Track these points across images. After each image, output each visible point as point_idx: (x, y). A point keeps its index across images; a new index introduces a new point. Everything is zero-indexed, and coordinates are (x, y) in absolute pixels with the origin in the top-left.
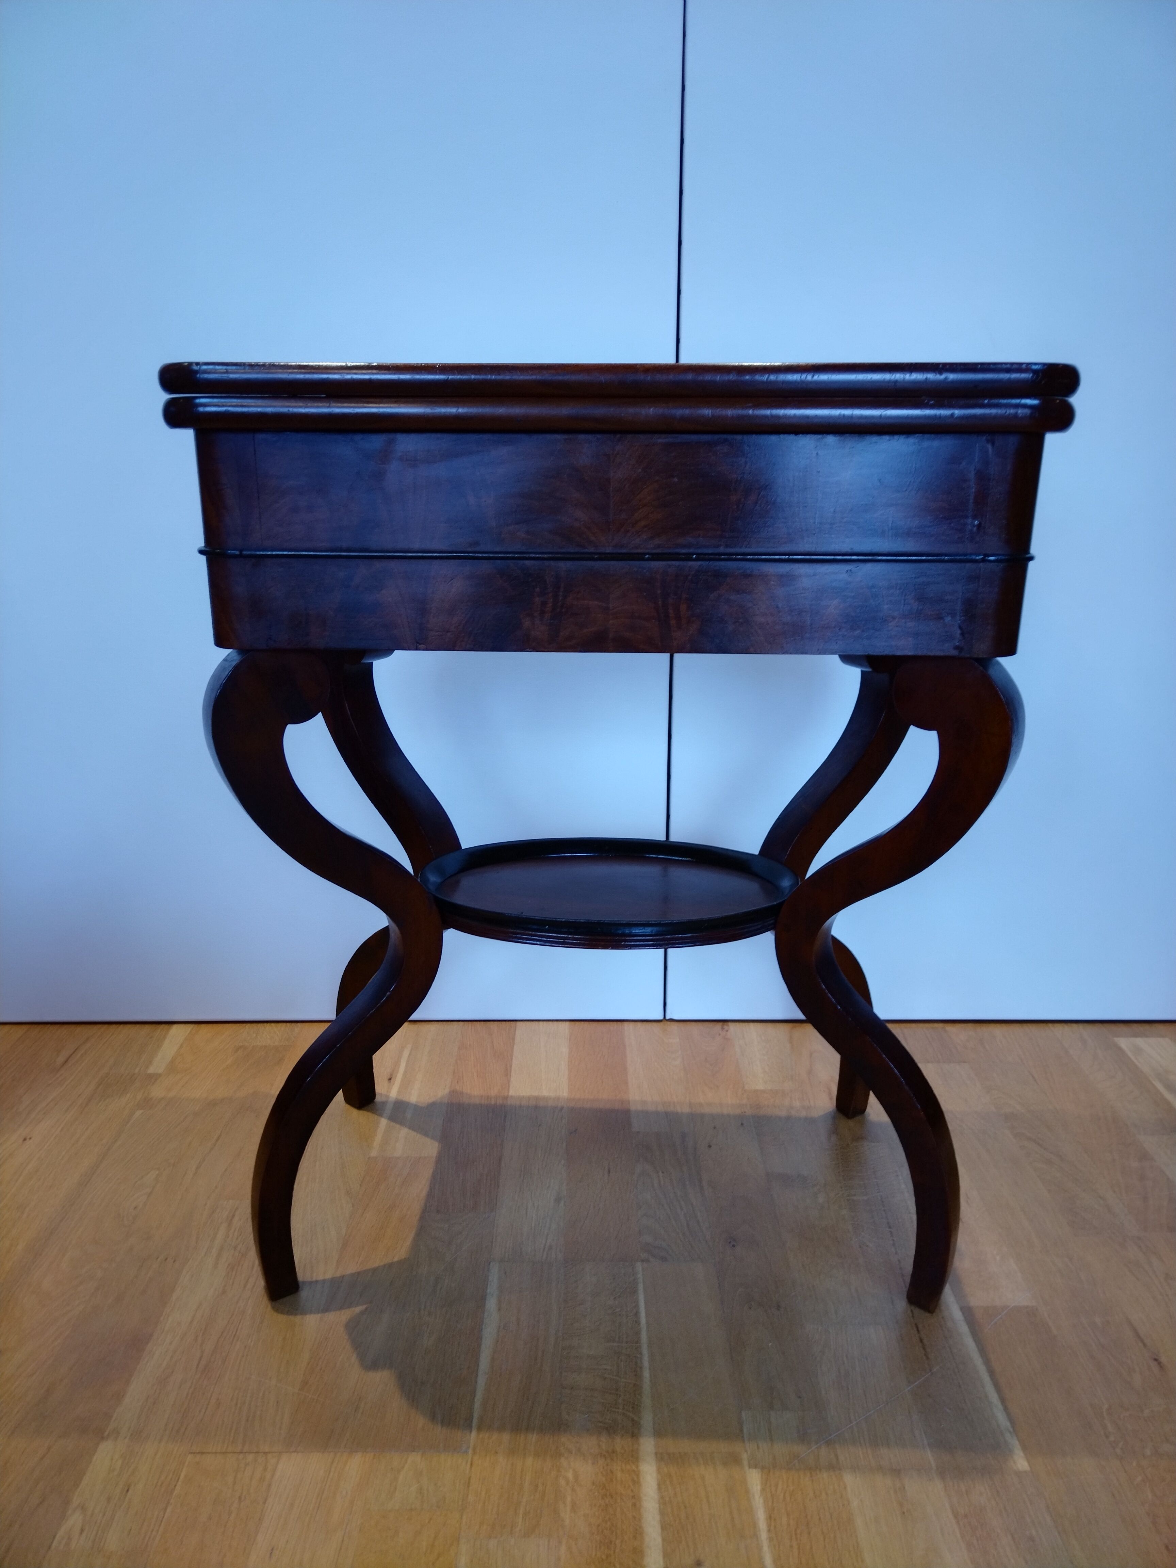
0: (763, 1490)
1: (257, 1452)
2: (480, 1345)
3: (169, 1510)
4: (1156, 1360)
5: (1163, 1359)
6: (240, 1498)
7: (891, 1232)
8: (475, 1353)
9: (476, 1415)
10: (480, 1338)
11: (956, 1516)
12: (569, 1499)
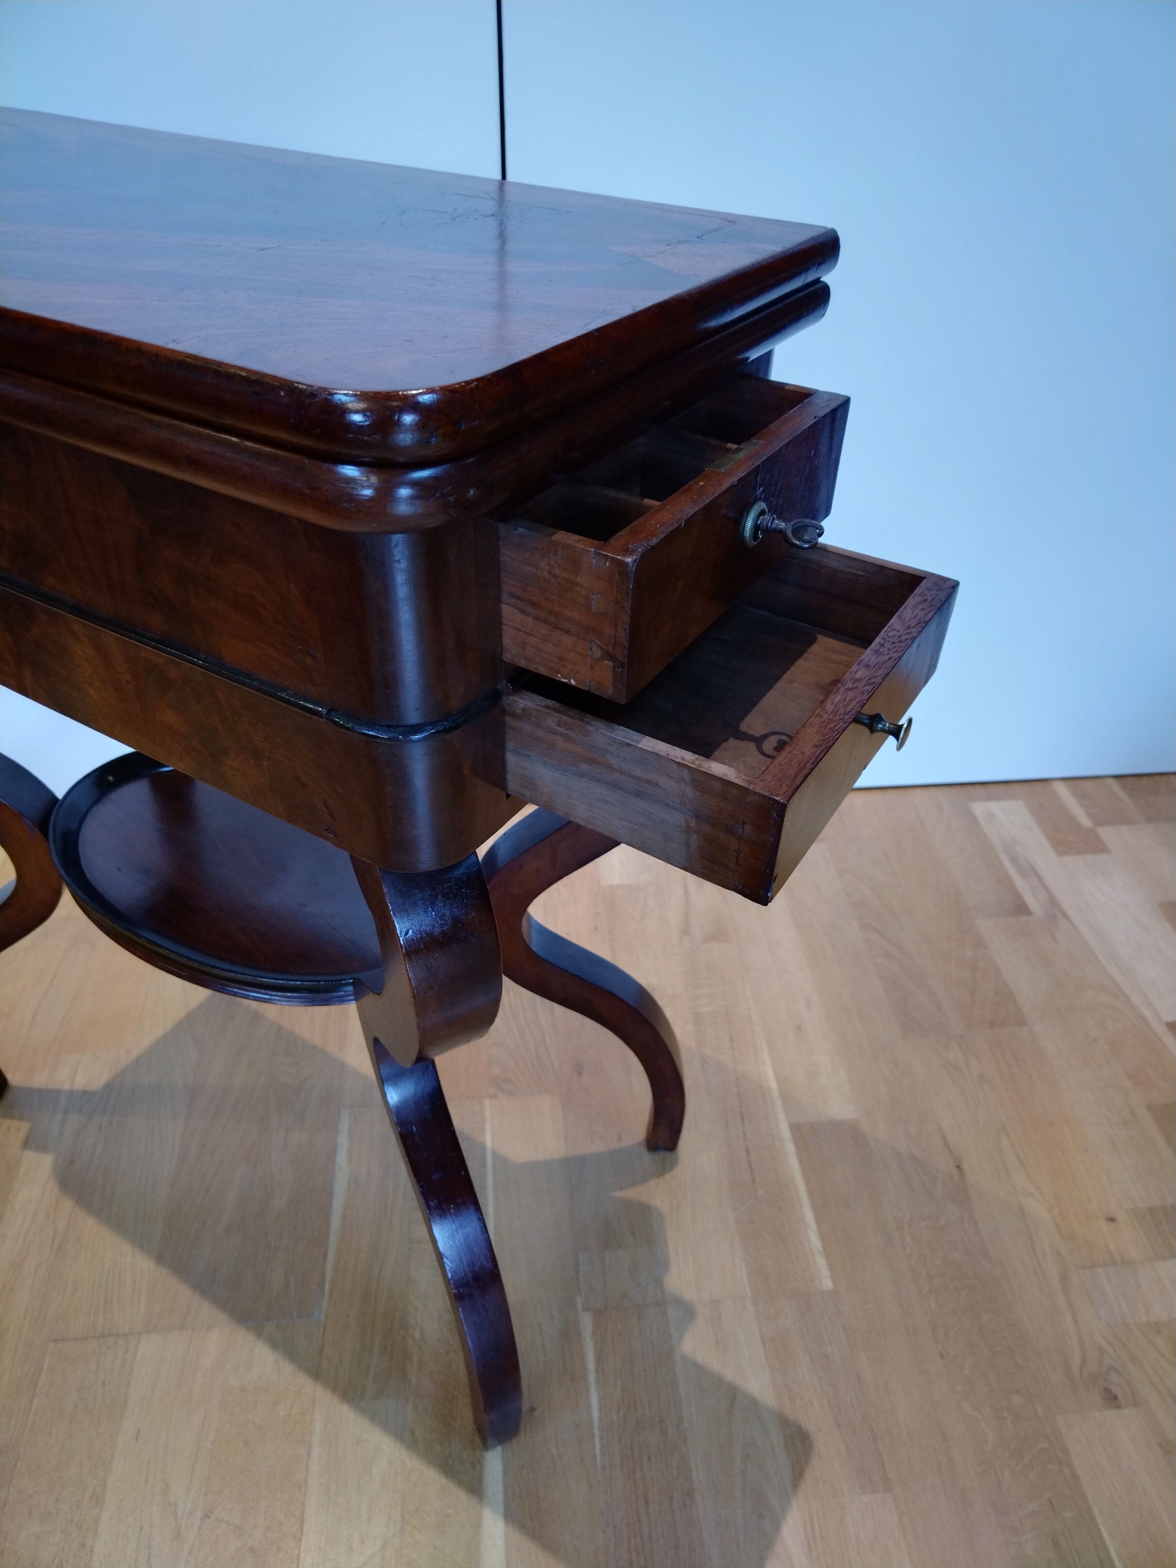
0: (594, 1332)
1: (117, 1335)
2: (330, 1202)
3: (36, 1401)
4: (958, 1167)
5: (965, 1166)
6: (104, 1383)
7: (732, 1047)
8: (326, 1212)
9: (328, 1278)
10: (330, 1195)
11: (763, 1341)
12: (415, 1358)
